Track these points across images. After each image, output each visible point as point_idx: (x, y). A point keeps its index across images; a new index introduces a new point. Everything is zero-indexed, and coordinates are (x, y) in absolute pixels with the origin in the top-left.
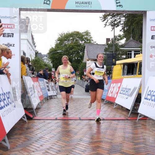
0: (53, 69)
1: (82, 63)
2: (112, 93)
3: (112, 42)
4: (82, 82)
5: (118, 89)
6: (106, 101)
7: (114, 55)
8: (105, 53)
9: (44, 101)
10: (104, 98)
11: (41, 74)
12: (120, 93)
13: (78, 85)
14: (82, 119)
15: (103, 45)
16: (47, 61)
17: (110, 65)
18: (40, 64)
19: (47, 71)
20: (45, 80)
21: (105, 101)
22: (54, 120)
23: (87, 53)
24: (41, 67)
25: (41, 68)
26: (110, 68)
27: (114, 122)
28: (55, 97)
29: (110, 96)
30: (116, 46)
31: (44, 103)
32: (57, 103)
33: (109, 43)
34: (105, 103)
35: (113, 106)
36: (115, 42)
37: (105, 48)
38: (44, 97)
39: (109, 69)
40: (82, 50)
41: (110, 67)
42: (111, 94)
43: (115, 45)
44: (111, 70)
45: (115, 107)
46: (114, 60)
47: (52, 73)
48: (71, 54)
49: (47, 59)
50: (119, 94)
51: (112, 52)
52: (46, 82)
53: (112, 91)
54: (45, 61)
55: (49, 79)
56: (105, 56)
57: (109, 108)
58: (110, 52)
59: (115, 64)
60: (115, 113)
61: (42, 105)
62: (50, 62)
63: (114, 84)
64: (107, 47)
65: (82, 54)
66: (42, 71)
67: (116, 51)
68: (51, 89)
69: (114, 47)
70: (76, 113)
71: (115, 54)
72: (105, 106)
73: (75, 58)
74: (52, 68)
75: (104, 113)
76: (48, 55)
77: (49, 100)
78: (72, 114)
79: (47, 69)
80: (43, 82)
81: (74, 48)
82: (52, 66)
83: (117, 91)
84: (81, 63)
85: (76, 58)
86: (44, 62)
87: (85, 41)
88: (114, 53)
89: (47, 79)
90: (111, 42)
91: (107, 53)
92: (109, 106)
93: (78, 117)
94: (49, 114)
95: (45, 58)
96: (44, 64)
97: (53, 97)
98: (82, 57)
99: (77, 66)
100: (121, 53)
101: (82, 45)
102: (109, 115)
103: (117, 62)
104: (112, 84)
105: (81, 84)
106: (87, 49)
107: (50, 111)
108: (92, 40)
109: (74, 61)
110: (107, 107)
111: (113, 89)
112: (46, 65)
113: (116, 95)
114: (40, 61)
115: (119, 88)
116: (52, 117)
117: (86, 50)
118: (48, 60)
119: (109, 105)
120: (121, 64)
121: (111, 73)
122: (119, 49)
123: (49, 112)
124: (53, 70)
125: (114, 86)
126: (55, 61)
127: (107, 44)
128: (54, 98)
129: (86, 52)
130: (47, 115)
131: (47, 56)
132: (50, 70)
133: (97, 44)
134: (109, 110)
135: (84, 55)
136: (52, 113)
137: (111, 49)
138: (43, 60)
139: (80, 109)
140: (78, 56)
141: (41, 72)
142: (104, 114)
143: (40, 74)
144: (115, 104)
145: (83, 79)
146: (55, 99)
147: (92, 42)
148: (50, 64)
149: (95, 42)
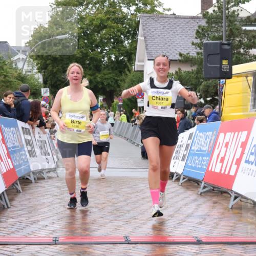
0: (43, 90)
1: (129, 71)
2: (222, 160)
3: (219, 8)
4: (131, 128)
5: (240, 150)
6: (205, 187)
7: (227, 47)
8: (198, 41)
9: (19, 187)
10: (200, 178)
11: (7, 106)
12: (247, 162)
13: (119, 139)
14: (132, 239)
15: (193, 18)
16: (26, 68)
17: (216, 78)
18: (5, 76)
19: (27, 95)
20: (21, 124)
21: (203, 185)
22: (49, 244)
23: (145, 41)
24: (8, 84)
25: (7, 87)
26: (215, 86)
27: (230, 249)
28: (52, 174)
29: (218, 170)
30: (230, 21)
31: (18, 192)
32: (56, 191)
33: (210, 11)
34: (201, 190)
35: (228, 199)
36: (228, 9)
37: (199, 27)
38: (19, 175)
39: (212, 90)
40: (129, 32)
41: (214, 84)
42: (219, 165)
43: (227, 17)
44: (216, 94)
45: (232, 203)
46: (225, 62)
47: (43, 103)
48: (97, 46)
49: (24, 60)
50: (243, 163)
51: (220, 38)
52: (23, 128)
53: (222, 155)
54: (20, 65)
55: (31, 120)
56: (198, 50)
57: (214, 208)
58: (214, 38)
59: (228, 75)
60: (232, 222)
61: (11, 200)
62: (35, 70)
63: (228, 134)
64: (203, 23)
65: (131, 45)
66: (12, 96)
67: (231, 34)
68: (38, 151)
69: (224, 23)
70: (115, 223)
71: (228, 44)
72: (201, 200)
73: (110, 58)
74: (40, 87)
75: (201, 223)
76: (28, 48)
77: (33, 185)
78: (104, 225)
79: (27, 91)
80: (13, 129)
81: (105, 27)
82: (41, 80)
83: (238, 156)
84: (127, 72)
85: (113, 57)
86: (16, 69)
87: (137, 5)
88: (224, 42)
89: (25, 122)
90: (216, 9)
91: (205, 41)
92: (216, 202)
93: (120, 234)
94: (34, 227)
95: (21, 56)
96: (16, 74)
97: (45, 175)
98: (131, 55)
99: (117, 81)
100: (245, 40)
101: (129, 19)
102: (215, 227)
103: (236, 69)
104: (222, 135)
105: (128, 136)
106: (144, 30)
107: (37, 218)
108: (160, 5)
109: (107, 67)
110: (209, 204)
111: (224, 149)
112: (22, 79)
113: (234, 167)
114: (5, 68)
115: (244, 145)
116: (43, 235)
117: (140, 32)
118: (29, 62)
119: (214, 199)
120: (246, 75)
121: (217, 100)
122: (239, 29)
123: (32, 219)
124: (45, 92)
125: (227, 140)
126: (50, 68)
127: (205, 15)
128: (49, 178)
129: (140, 38)
130: (28, 230)
131: (24, 52)
132: (36, 94)
133: (174, 14)
134: (216, 213)
135: (135, 48)
136: (43, 223)
137: (217, 31)
138: (12, 62)
139: (128, 211)
140: (119, 50)
141: (9, 100)
142: (201, 226)
143: (5, 104)
144: (233, 195)
145: (134, 121)
146: (50, 182)
147: (160, 9)
148: (36, 76)
149: (169, 10)
